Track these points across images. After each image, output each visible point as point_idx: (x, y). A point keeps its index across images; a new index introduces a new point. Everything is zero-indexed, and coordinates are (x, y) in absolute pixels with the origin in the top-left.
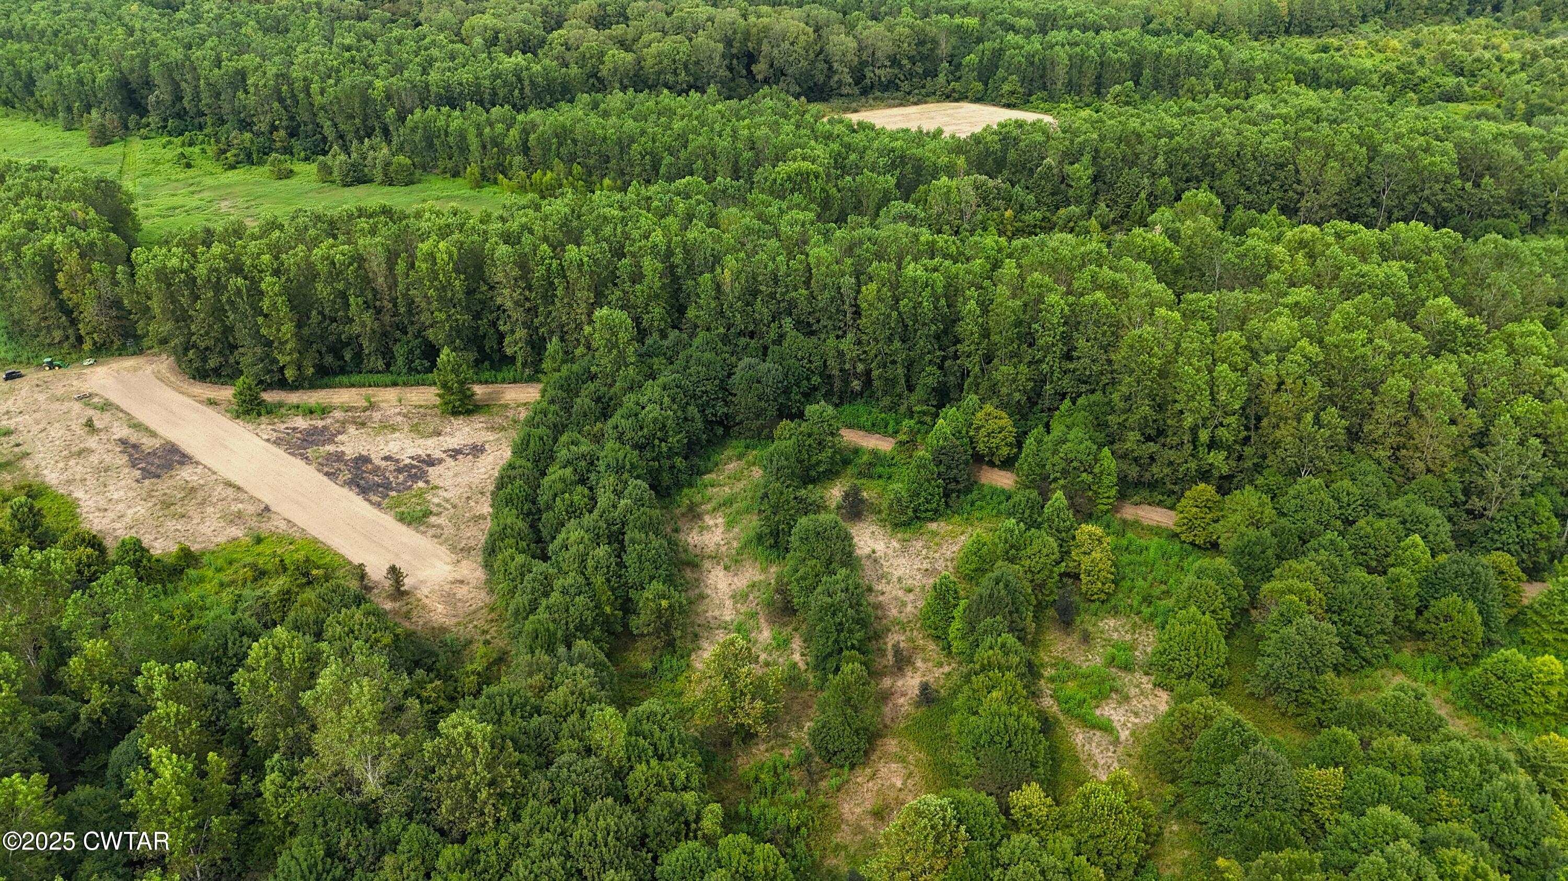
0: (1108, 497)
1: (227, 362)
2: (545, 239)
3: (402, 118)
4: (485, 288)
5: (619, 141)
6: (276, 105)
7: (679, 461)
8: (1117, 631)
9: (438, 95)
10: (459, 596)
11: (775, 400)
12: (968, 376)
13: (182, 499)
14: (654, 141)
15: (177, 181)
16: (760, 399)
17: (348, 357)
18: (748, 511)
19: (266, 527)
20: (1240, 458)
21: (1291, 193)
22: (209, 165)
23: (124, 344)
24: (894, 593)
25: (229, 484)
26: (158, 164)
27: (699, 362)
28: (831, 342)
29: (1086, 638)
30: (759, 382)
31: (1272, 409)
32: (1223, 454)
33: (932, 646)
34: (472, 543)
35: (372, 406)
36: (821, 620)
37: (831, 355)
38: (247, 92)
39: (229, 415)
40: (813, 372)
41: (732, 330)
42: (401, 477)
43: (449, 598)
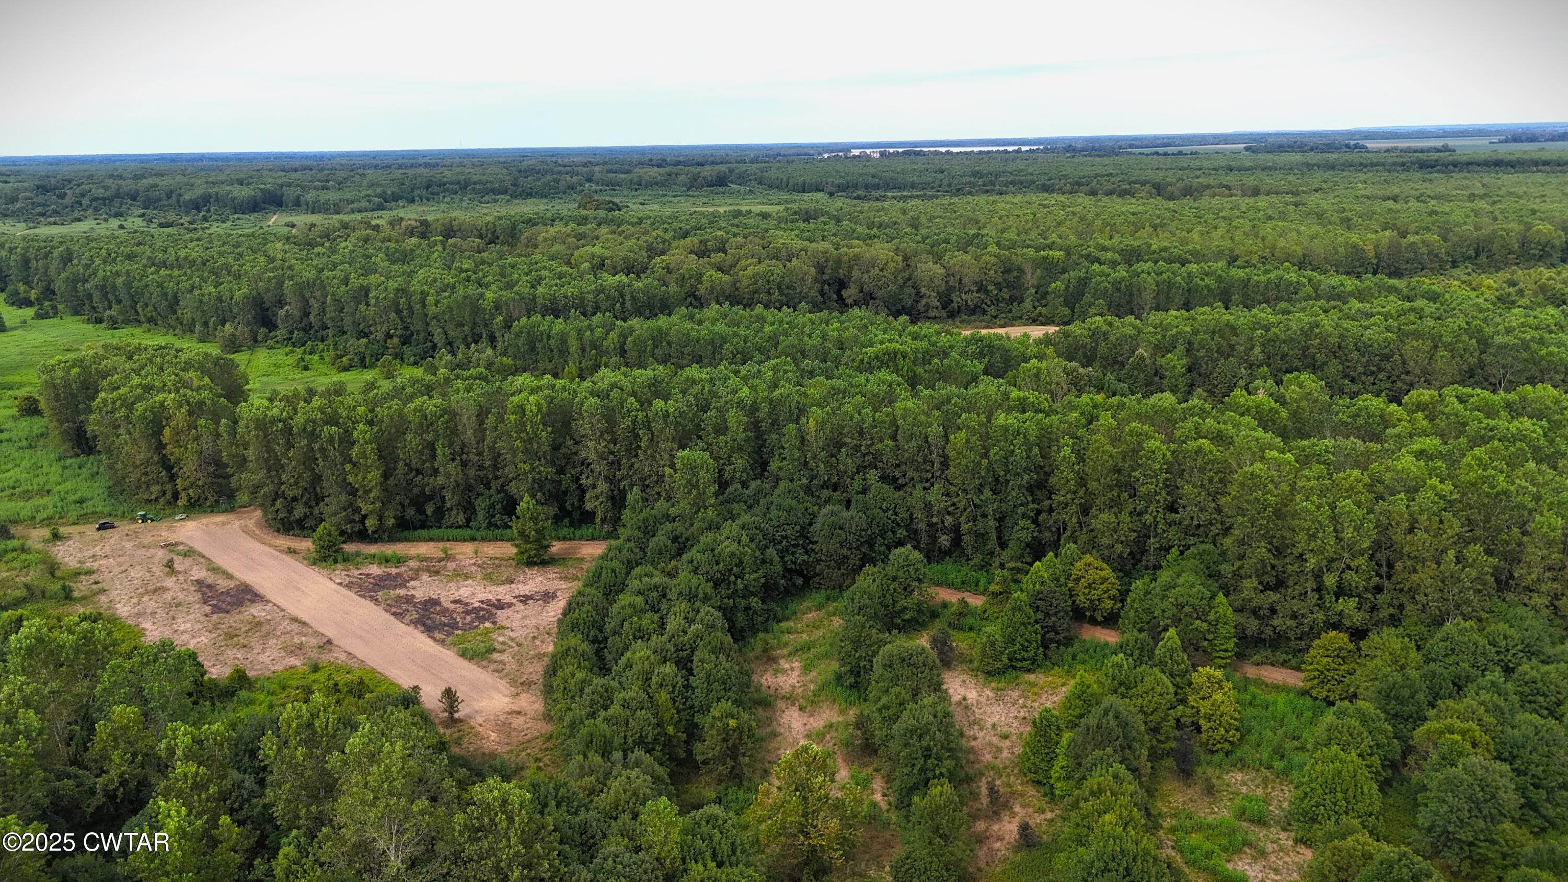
0: (1226, 651)
1: (311, 513)
2: (634, 394)
3: (508, 326)
4: (571, 443)
5: (712, 342)
6: (393, 315)
7: (755, 602)
8: (1245, 784)
9: (545, 306)
10: (514, 726)
11: (858, 549)
12: (1065, 529)
13: (247, 632)
14: (745, 342)
15: (294, 380)
16: (842, 546)
17: (429, 511)
18: (826, 656)
19: (325, 658)
20: (1373, 609)
21: (1399, 384)
22: (323, 368)
23: (217, 502)
24: (988, 738)
25: (295, 620)
26: (279, 367)
27: (779, 507)
28: (918, 492)
29: (1210, 790)
30: (841, 528)
31: (1406, 549)
32: (1353, 603)
33: (1031, 791)
34: (534, 678)
35: (448, 557)
36: (906, 745)
37: (917, 506)
38: (368, 305)
39: (305, 562)
40: (898, 525)
41: (815, 482)
42: (468, 618)
43: (503, 727)
